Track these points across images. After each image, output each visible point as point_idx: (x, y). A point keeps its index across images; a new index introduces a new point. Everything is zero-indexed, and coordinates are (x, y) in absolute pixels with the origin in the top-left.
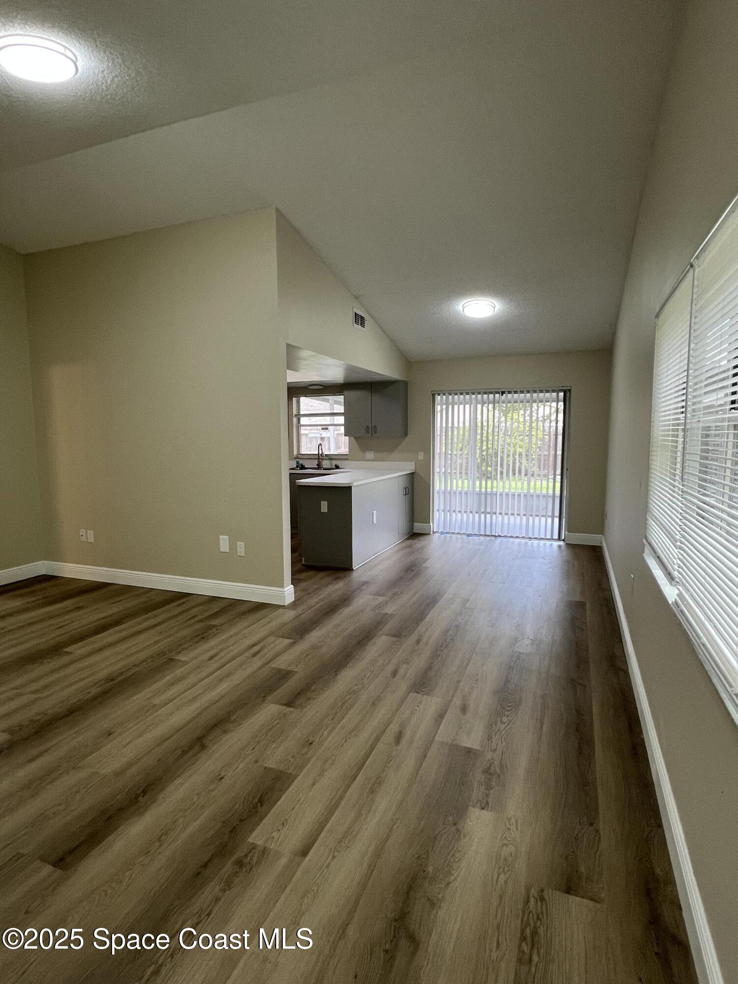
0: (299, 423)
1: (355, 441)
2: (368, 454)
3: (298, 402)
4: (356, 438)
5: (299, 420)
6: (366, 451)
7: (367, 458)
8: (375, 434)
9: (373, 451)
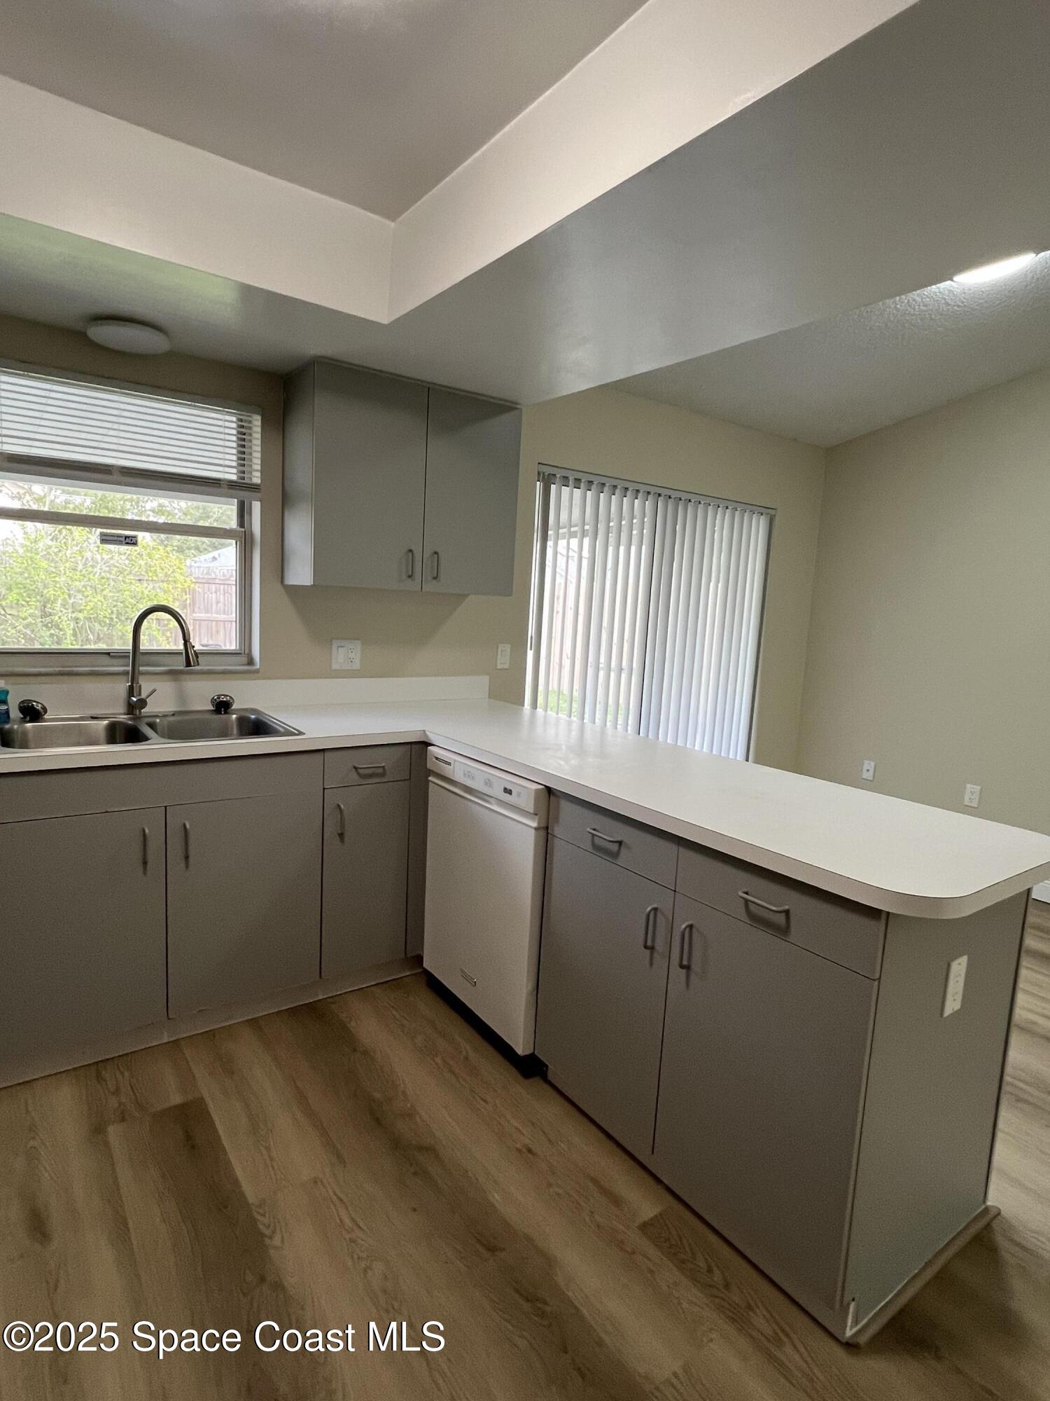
2: (340, 652)
6: (331, 641)
7: (335, 666)
8: (434, 581)
9: (357, 641)
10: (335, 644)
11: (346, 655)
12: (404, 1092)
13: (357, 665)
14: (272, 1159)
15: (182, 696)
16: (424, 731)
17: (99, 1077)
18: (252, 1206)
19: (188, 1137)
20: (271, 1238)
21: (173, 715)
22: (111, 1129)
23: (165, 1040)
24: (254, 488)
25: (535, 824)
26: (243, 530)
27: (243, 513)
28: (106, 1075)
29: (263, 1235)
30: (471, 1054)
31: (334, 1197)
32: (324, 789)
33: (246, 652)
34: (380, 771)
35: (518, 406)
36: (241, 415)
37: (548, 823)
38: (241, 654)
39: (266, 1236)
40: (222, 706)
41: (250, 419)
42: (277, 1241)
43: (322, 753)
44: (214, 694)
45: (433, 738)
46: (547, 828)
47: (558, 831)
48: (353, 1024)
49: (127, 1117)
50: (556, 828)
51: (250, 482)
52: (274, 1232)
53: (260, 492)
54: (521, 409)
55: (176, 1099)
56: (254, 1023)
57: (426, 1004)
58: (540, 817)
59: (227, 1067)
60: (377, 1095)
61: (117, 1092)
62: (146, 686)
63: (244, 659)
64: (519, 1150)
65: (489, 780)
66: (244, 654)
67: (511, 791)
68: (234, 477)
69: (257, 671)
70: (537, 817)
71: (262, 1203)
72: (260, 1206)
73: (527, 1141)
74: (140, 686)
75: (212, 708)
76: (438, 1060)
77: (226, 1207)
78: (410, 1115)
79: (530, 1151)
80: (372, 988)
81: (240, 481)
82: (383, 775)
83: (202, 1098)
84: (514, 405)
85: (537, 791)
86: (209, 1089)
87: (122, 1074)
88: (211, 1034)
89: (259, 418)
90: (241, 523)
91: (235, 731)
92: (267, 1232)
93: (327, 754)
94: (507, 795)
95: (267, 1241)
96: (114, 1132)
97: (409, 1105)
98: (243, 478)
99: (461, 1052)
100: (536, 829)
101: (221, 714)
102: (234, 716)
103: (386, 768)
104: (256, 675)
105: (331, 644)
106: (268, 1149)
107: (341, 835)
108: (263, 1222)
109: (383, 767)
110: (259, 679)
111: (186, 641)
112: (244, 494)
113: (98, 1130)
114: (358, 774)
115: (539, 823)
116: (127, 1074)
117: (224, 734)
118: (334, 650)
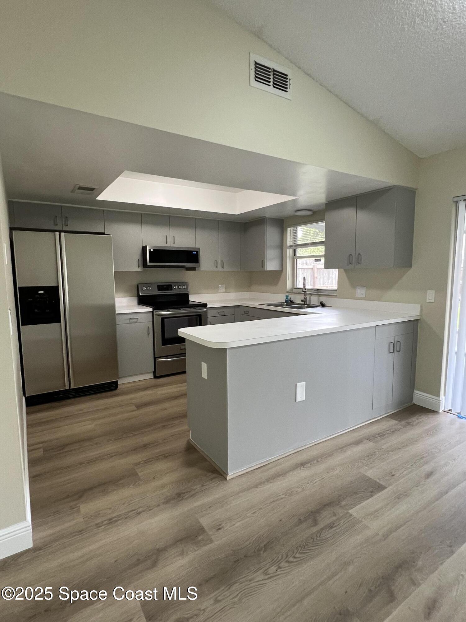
0: (295, 254)
1: (344, 274)
2: (359, 291)
3: (295, 233)
4: (346, 271)
5: (295, 252)
6: (356, 287)
7: (357, 296)
8: (359, 264)
9: (364, 287)
13: (364, 296)
69: (336, 296)
118: (357, 290)
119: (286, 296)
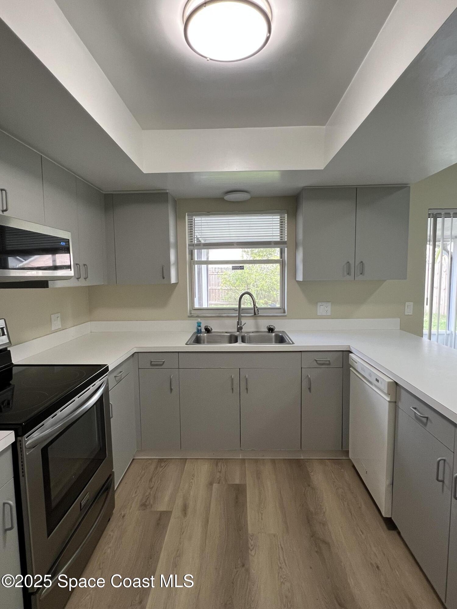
2: (321, 308)
6: (317, 303)
7: (319, 314)
8: (361, 275)
9: (329, 303)
10: (319, 304)
11: (324, 309)
12: (324, 513)
13: (329, 314)
14: (262, 519)
15: (257, 325)
16: (349, 346)
17: (217, 465)
18: (249, 535)
19: (237, 498)
20: (251, 550)
21: (253, 332)
22: (214, 484)
23: (241, 458)
24: (285, 243)
25: (388, 399)
26: (282, 259)
27: (282, 252)
28: (219, 464)
29: (249, 548)
30: (363, 506)
31: (280, 546)
32: (301, 368)
33: (283, 308)
34: (328, 362)
35: (408, 185)
36: (281, 215)
37: (396, 400)
38: (281, 309)
39: (250, 549)
40: (271, 330)
41: (284, 216)
42: (253, 553)
43: (300, 353)
44: (268, 325)
45: (353, 350)
46: (396, 402)
47: (400, 405)
48: (312, 474)
49: (220, 482)
50: (399, 403)
51: (284, 241)
52: (253, 549)
53: (286, 244)
54: (410, 187)
55: (237, 482)
56: (273, 461)
57: (348, 475)
58: (391, 396)
59: (258, 475)
60: (312, 509)
61: (220, 472)
62: (243, 321)
63: (282, 311)
64: (371, 564)
65: (370, 373)
66: (282, 309)
67: (378, 380)
68: (279, 240)
69: (286, 316)
70: (390, 395)
71: (253, 535)
72: (251, 536)
73: (378, 562)
74: (241, 322)
75: (267, 330)
76: (346, 503)
77: (240, 530)
78: (324, 524)
79: (378, 567)
80: (326, 460)
81: (281, 241)
82: (329, 364)
83: (245, 485)
84: (406, 186)
85: (389, 383)
86: (249, 482)
87: (224, 466)
88: (256, 461)
89: (286, 215)
90: (281, 257)
91: (274, 340)
92: (251, 548)
93: (303, 353)
94: (377, 382)
95: (250, 551)
96: (215, 486)
97: (324, 520)
98: (282, 239)
99: (358, 504)
100: (389, 402)
101: (270, 333)
102: (274, 334)
103: (331, 361)
104: (285, 317)
105: (317, 304)
106: (262, 514)
107: (310, 389)
108: (251, 542)
109: (329, 361)
110: (286, 319)
111: (254, 305)
112: (282, 246)
113: (211, 484)
114: (317, 363)
115: (391, 399)
116: (225, 466)
117: (268, 341)
118: (318, 307)
119: (197, 323)
